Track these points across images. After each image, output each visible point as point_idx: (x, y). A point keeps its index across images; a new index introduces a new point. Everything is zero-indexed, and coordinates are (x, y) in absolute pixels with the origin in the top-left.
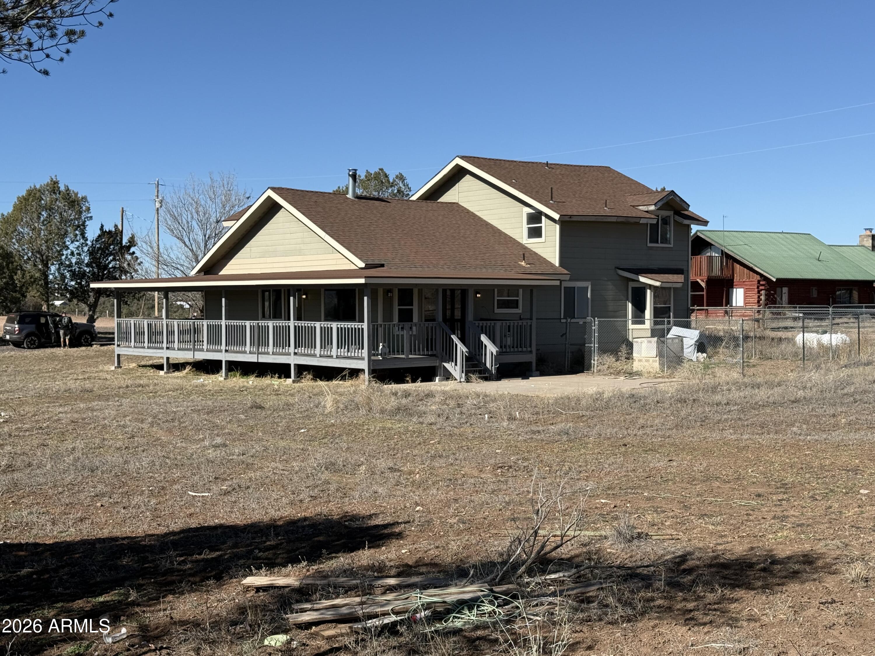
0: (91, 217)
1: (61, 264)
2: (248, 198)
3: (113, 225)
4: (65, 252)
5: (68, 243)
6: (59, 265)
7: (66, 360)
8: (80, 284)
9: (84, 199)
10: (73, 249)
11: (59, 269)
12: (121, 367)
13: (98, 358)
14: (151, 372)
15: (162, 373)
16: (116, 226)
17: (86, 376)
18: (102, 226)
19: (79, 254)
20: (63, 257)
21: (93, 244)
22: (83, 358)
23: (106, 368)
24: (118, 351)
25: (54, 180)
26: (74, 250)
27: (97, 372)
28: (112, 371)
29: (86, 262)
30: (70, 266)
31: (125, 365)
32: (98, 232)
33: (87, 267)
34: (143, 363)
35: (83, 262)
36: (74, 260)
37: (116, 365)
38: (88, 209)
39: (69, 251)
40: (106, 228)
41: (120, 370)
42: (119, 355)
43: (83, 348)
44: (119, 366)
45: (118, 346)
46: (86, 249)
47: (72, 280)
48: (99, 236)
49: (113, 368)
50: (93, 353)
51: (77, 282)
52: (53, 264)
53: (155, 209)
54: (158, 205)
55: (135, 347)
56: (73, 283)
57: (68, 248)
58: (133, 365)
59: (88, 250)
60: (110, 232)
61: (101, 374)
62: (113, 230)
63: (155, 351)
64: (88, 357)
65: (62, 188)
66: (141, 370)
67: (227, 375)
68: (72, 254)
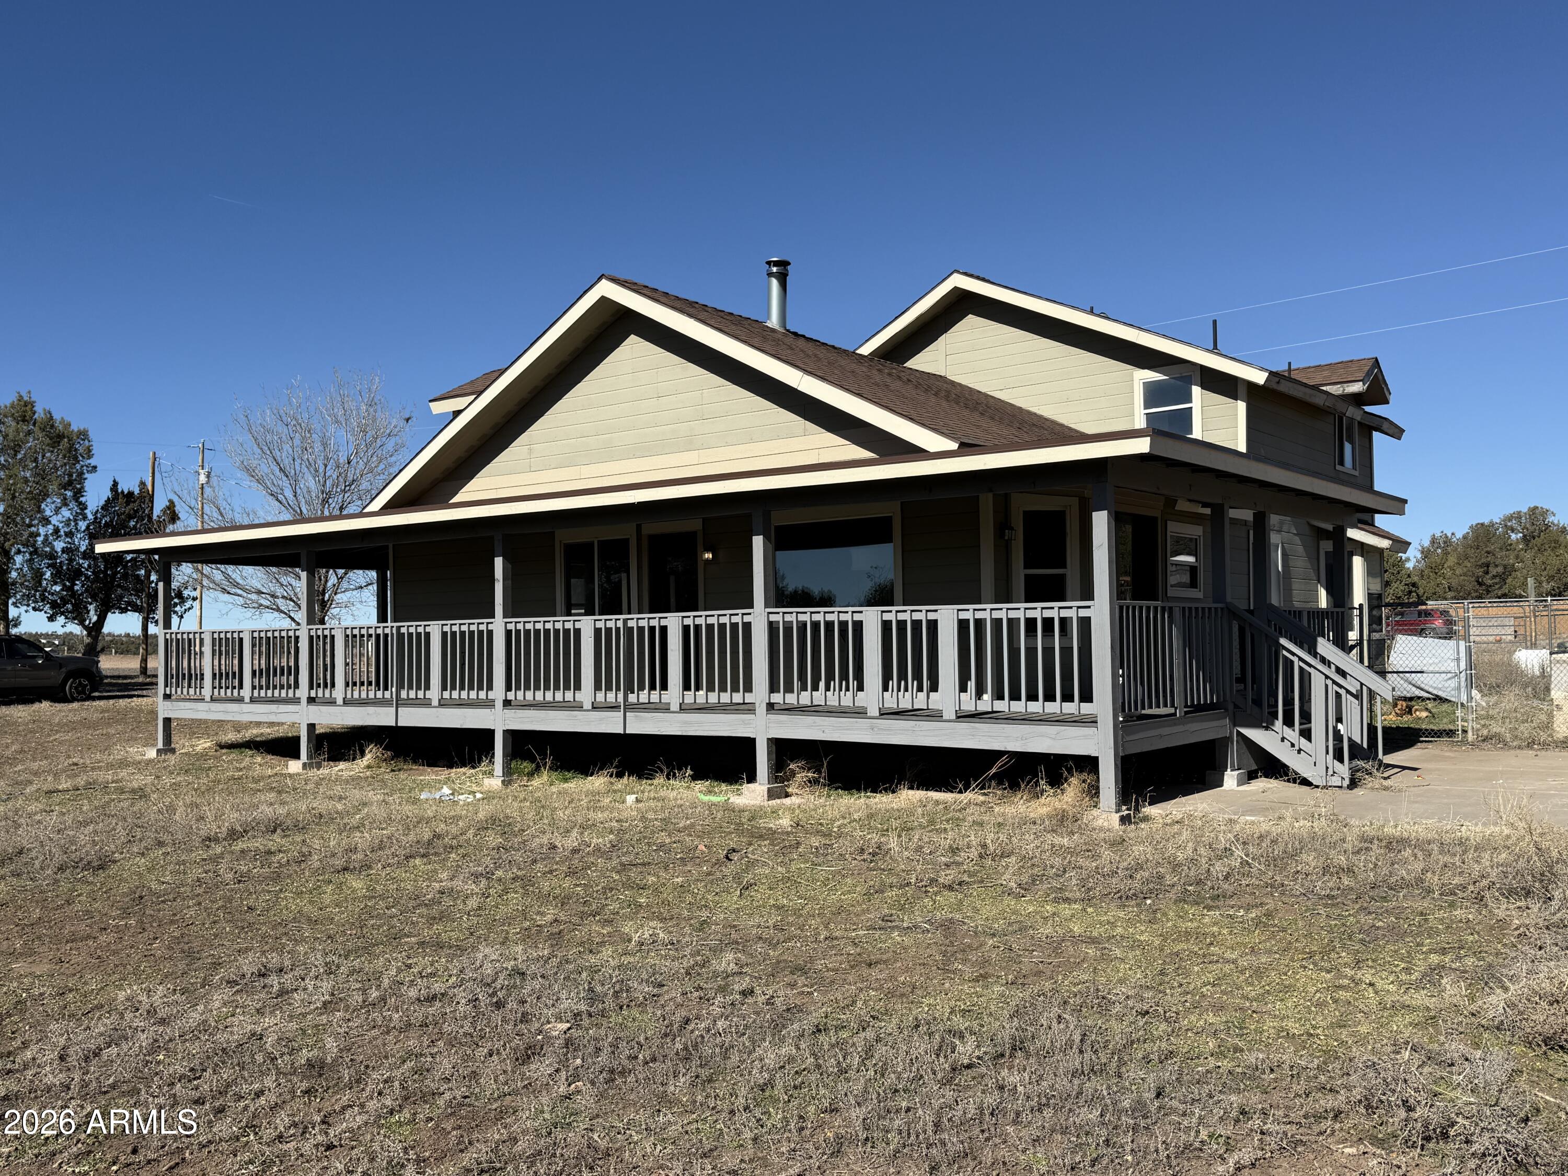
0: (95, 467)
1: (36, 552)
2: (407, 420)
3: (138, 483)
4: (42, 531)
5: (48, 513)
6: (31, 554)
7: (33, 732)
8: (70, 589)
9: (83, 435)
10: (57, 524)
11: (30, 561)
12: (173, 751)
13: (109, 725)
14: (260, 764)
15: (294, 766)
16: (143, 484)
17: (81, 781)
18: (115, 484)
19: (70, 534)
20: (40, 539)
21: (96, 518)
22: (72, 726)
23: (134, 751)
24: (165, 709)
25: (26, 398)
26: (61, 525)
27: (110, 766)
28: (150, 761)
29: (83, 548)
30: (52, 556)
31: (182, 744)
32: (107, 494)
33: (84, 558)
34: (231, 737)
35: (77, 549)
36: (59, 545)
37: (160, 745)
38: (89, 450)
39: (51, 527)
40: (124, 487)
41: (172, 759)
42: (167, 721)
43: (75, 705)
44: (168, 748)
45: (167, 697)
46: (82, 525)
47: (56, 583)
48: (108, 501)
49: (152, 754)
50: (97, 716)
51: (64, 585)
52: (19, 552)
53: (198, 487)
54: (203, 479)
55: (213, 699)
56: (58, 588)
57: (48, 522)
58: (204, 744)
59: (88, 527)
60: (131, 494)
61: (123, 774)
62: (137, 491)
63: (273, 707)
64: (86, 724)
65: (40, 414)
66: (228, 756)
67: (508, 772)
68: (57, 531)
